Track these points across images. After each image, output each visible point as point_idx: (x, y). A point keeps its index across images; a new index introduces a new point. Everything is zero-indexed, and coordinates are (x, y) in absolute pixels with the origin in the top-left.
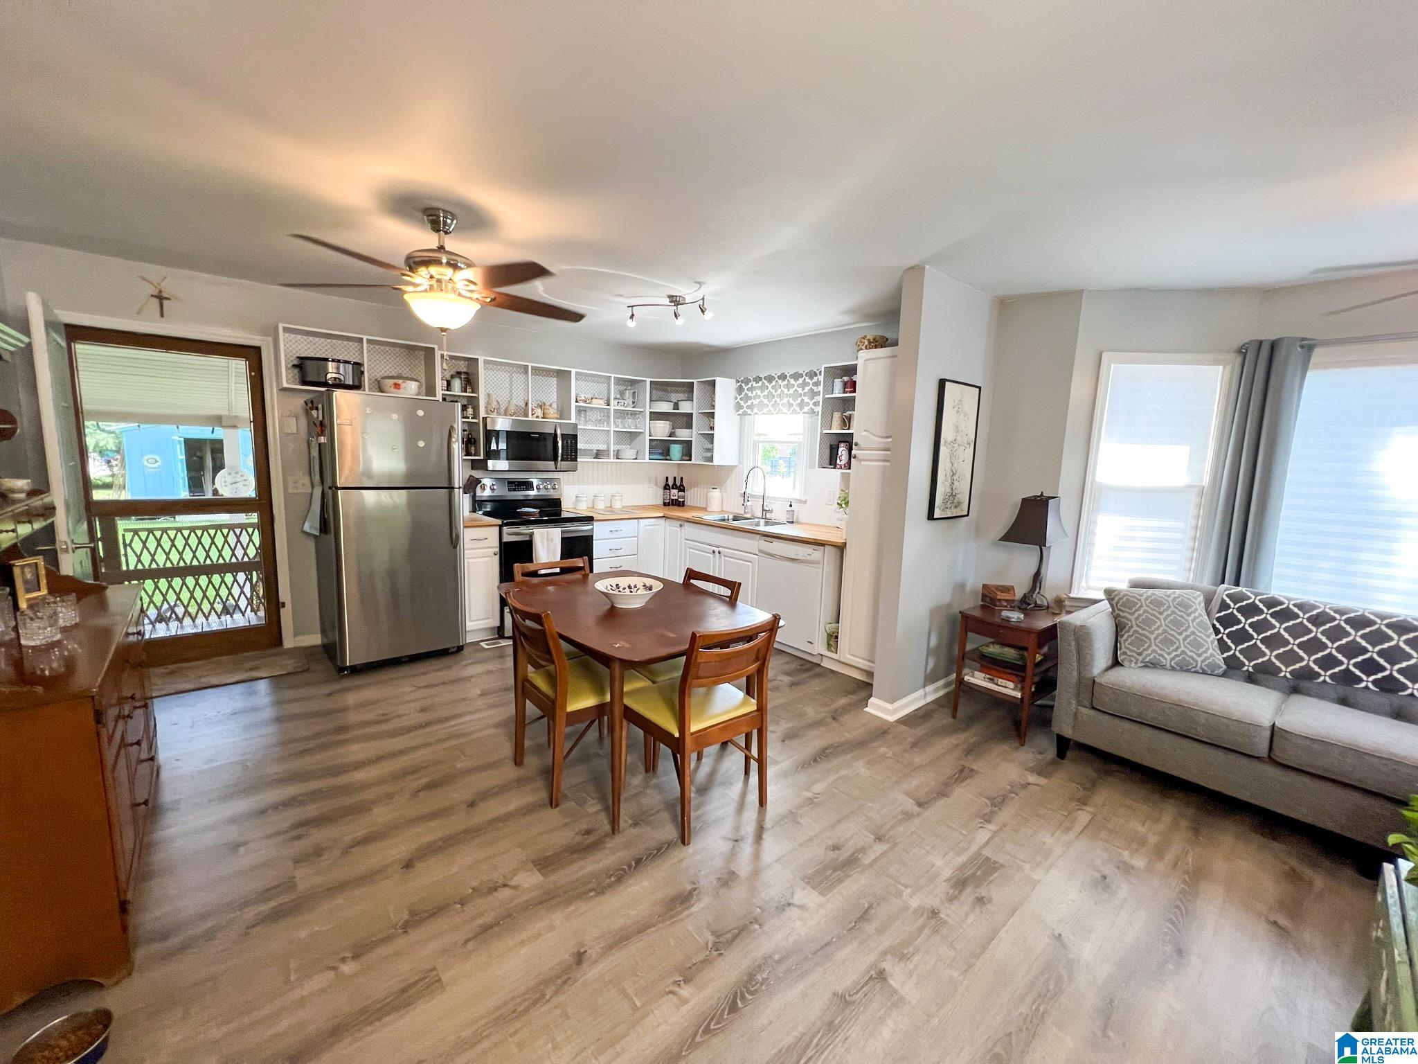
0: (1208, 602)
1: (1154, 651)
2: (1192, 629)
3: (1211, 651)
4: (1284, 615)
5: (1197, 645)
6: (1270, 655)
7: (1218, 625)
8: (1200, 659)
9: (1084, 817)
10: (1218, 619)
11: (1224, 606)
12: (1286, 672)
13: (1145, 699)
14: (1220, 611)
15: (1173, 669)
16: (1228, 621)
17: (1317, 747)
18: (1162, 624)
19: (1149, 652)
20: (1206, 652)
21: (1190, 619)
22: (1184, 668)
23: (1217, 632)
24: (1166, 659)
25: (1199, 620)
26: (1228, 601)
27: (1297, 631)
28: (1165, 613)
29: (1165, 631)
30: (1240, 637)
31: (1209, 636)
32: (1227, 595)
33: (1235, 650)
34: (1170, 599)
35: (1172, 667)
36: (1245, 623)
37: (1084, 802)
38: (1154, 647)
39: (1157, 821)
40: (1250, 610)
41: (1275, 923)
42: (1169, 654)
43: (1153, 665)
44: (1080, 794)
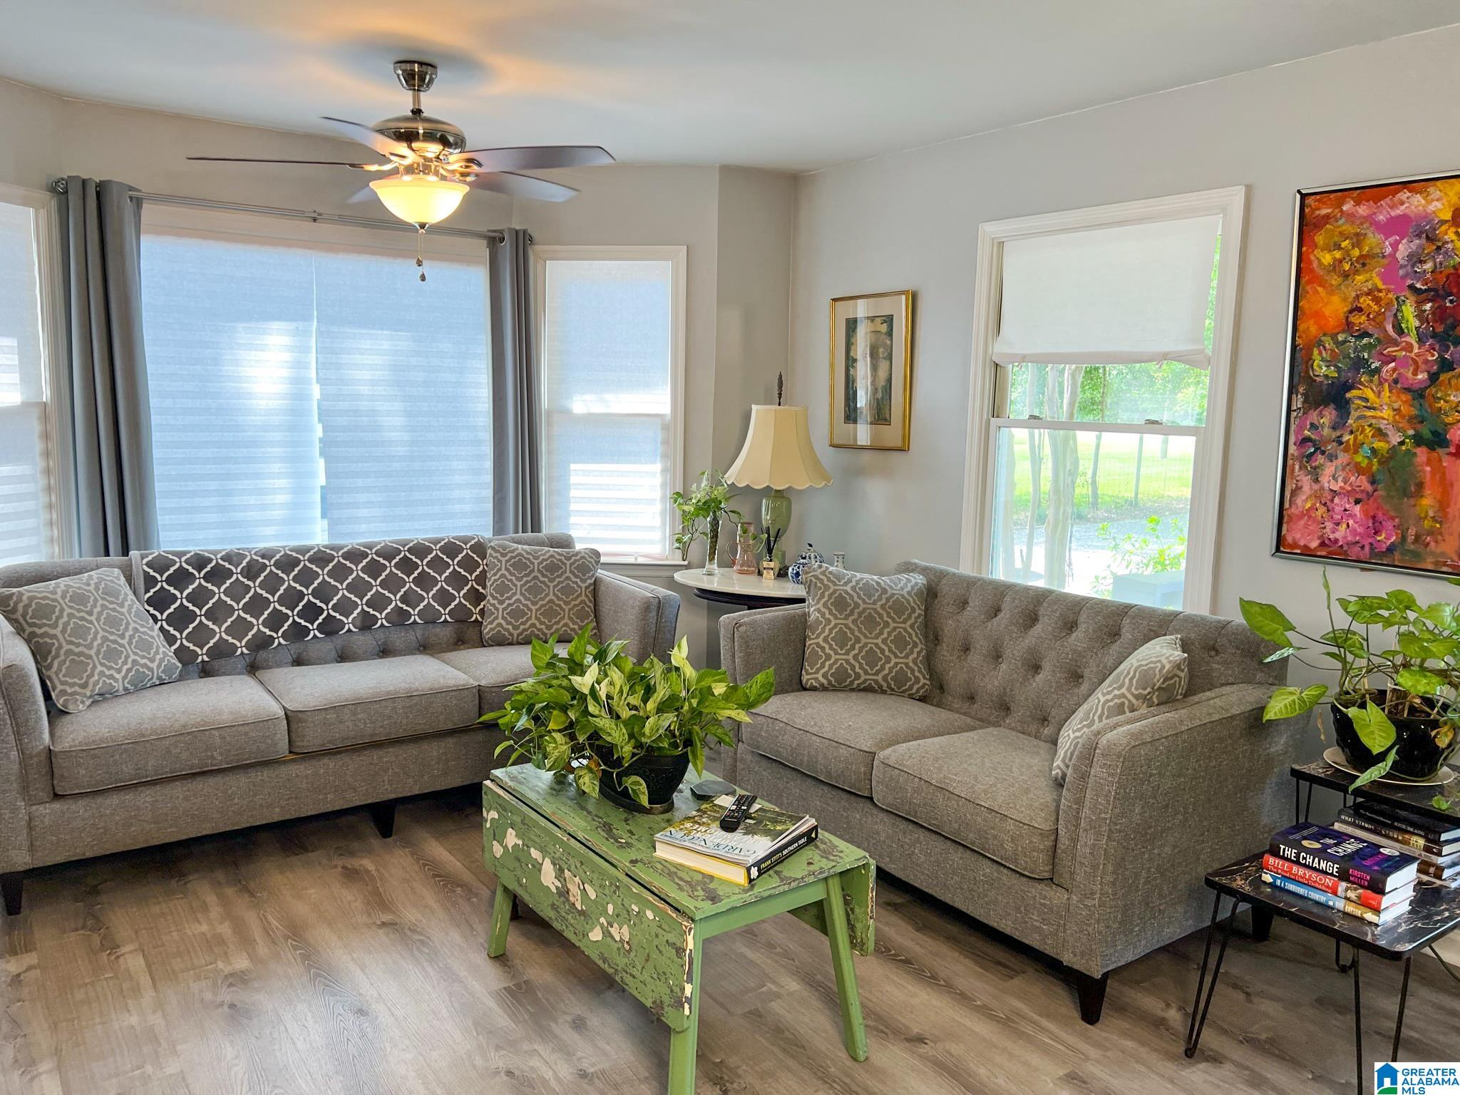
0: (129, 579)
1: (102, 674)
2: (133, 625)
3: (162, 649)
4: (218, 575)
5: (145, 645)
6: (220, 632)
7: (152, 611)
8: (154, 665)
9: (134, 962)
10: (149, 602)
11: (150, 582)
12: (241, 647)
13: (137, 744)
14: (147, 591)
15: (127, 692)
16: (160, 602)
17: (331, 716)
18: (97, 628)
19: (96, 677)
20: (157, 653)
21: (124, 610)
22: (140, 685)
23: (155, 620)
24: (116, 680)
25: (132, 607)
26: (152, 572)
27: (237, 591)
28: (96, 611)
29: (105, 639)
30: (181, 619)
31: (152, 629)
32: (148, 564)
33: (182, 638)
34: (92, 588)
35: (126, 689)
36: (181, 598)
37: (111, 945)
38: (100, 668)
39: (205, 908)
40: (181, 578)
41: (383, 924)
42: (119, 671)
43: (104, 697)
44: (96, 939)
